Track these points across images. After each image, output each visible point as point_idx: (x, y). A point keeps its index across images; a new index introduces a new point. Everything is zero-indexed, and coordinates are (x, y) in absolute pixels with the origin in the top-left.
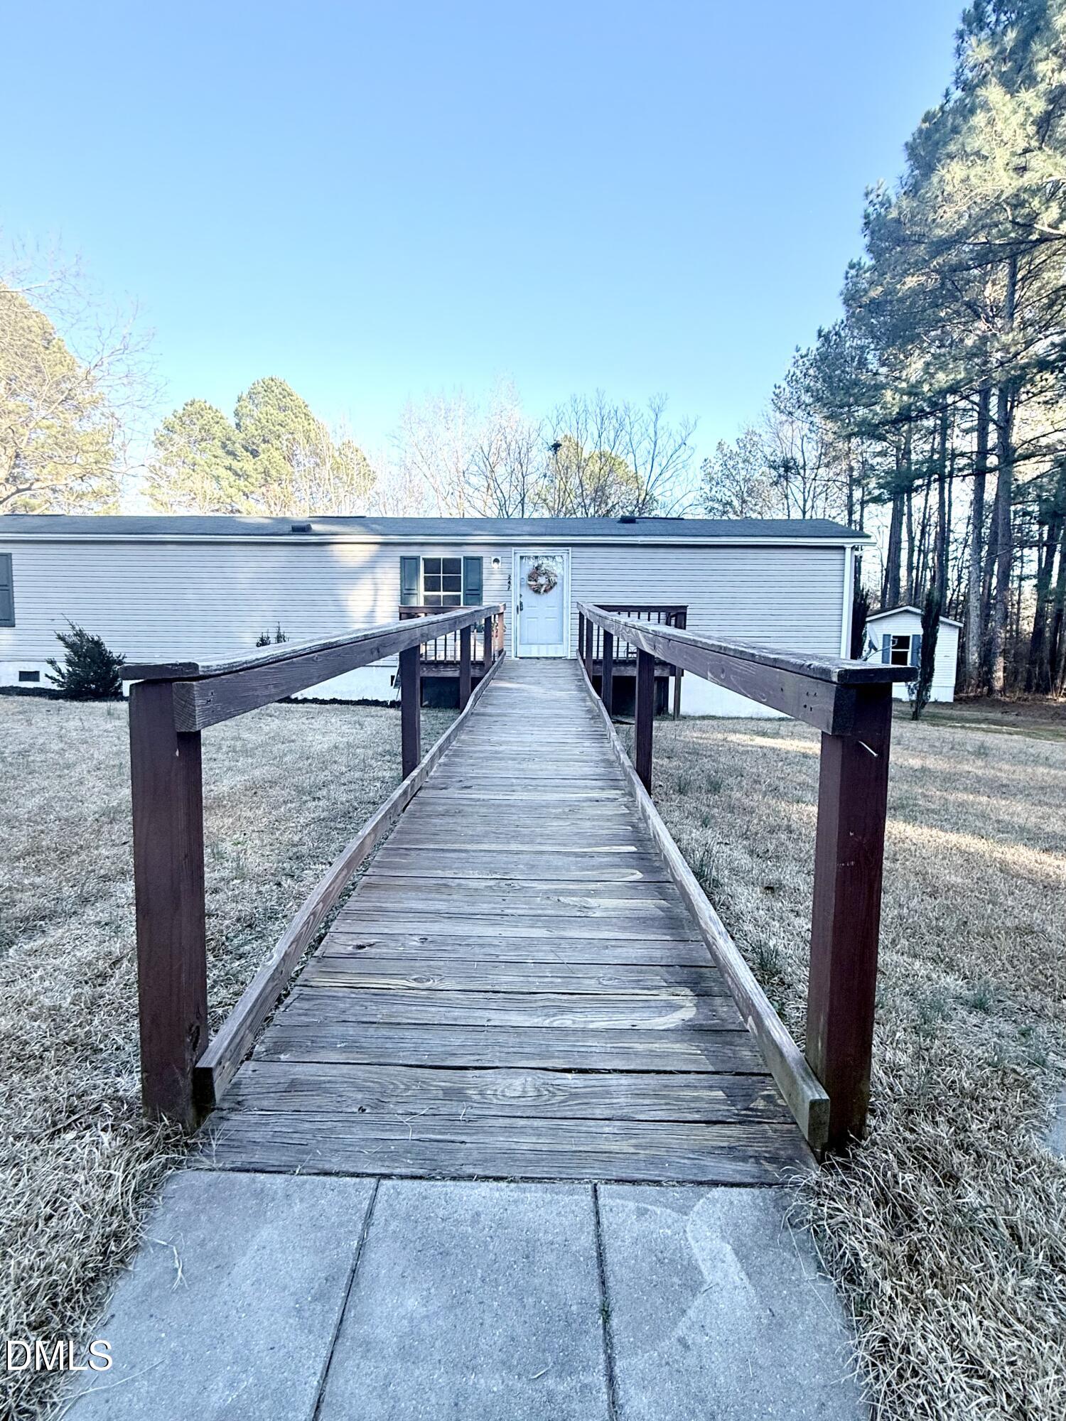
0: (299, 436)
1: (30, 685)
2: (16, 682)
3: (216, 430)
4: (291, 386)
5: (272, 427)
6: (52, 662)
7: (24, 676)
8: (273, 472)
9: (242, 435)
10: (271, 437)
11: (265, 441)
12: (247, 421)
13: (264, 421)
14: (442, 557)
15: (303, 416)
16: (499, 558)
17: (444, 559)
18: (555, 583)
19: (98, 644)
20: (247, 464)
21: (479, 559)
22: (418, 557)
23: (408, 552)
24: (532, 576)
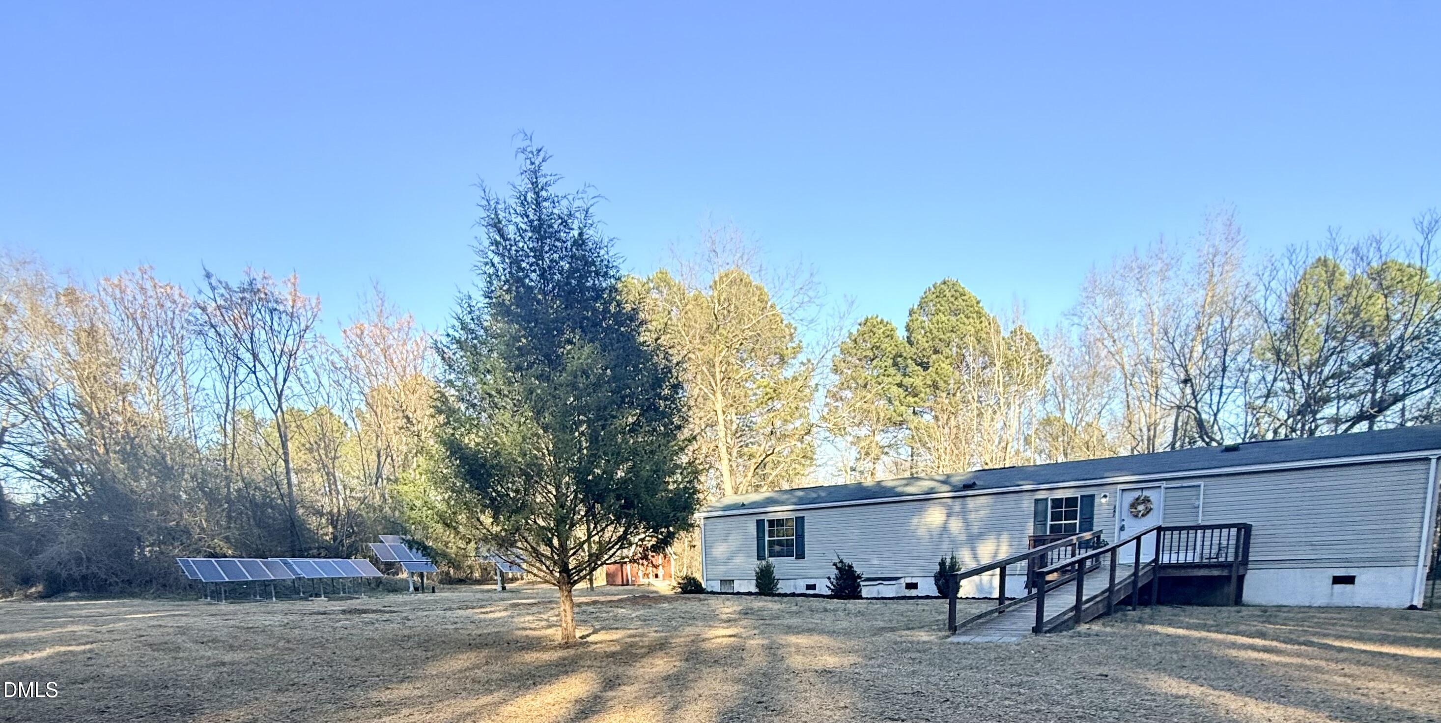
0: (970, 340)
1: (812, 592)
2: (804, 590)
3: (886, 345)
4: (965, 285)
5: (942, 336)
6: (829, 578)
7: (809, 587)
8: (941, 384)
9: (914, 350)
10: (940, 346)
11: (936, 352)
12: (918, 336)
13: (935, 331)
14: (1064, 497)
15: (975, 315)
16: (1107, 494)
17: (1066, 499)
18: (1151, 509)
19: (850, 567)
20: (918, 380)
21: (1092, 497)
22: (1047, 499)
23: (1041, 495)
24: (1133, 505)
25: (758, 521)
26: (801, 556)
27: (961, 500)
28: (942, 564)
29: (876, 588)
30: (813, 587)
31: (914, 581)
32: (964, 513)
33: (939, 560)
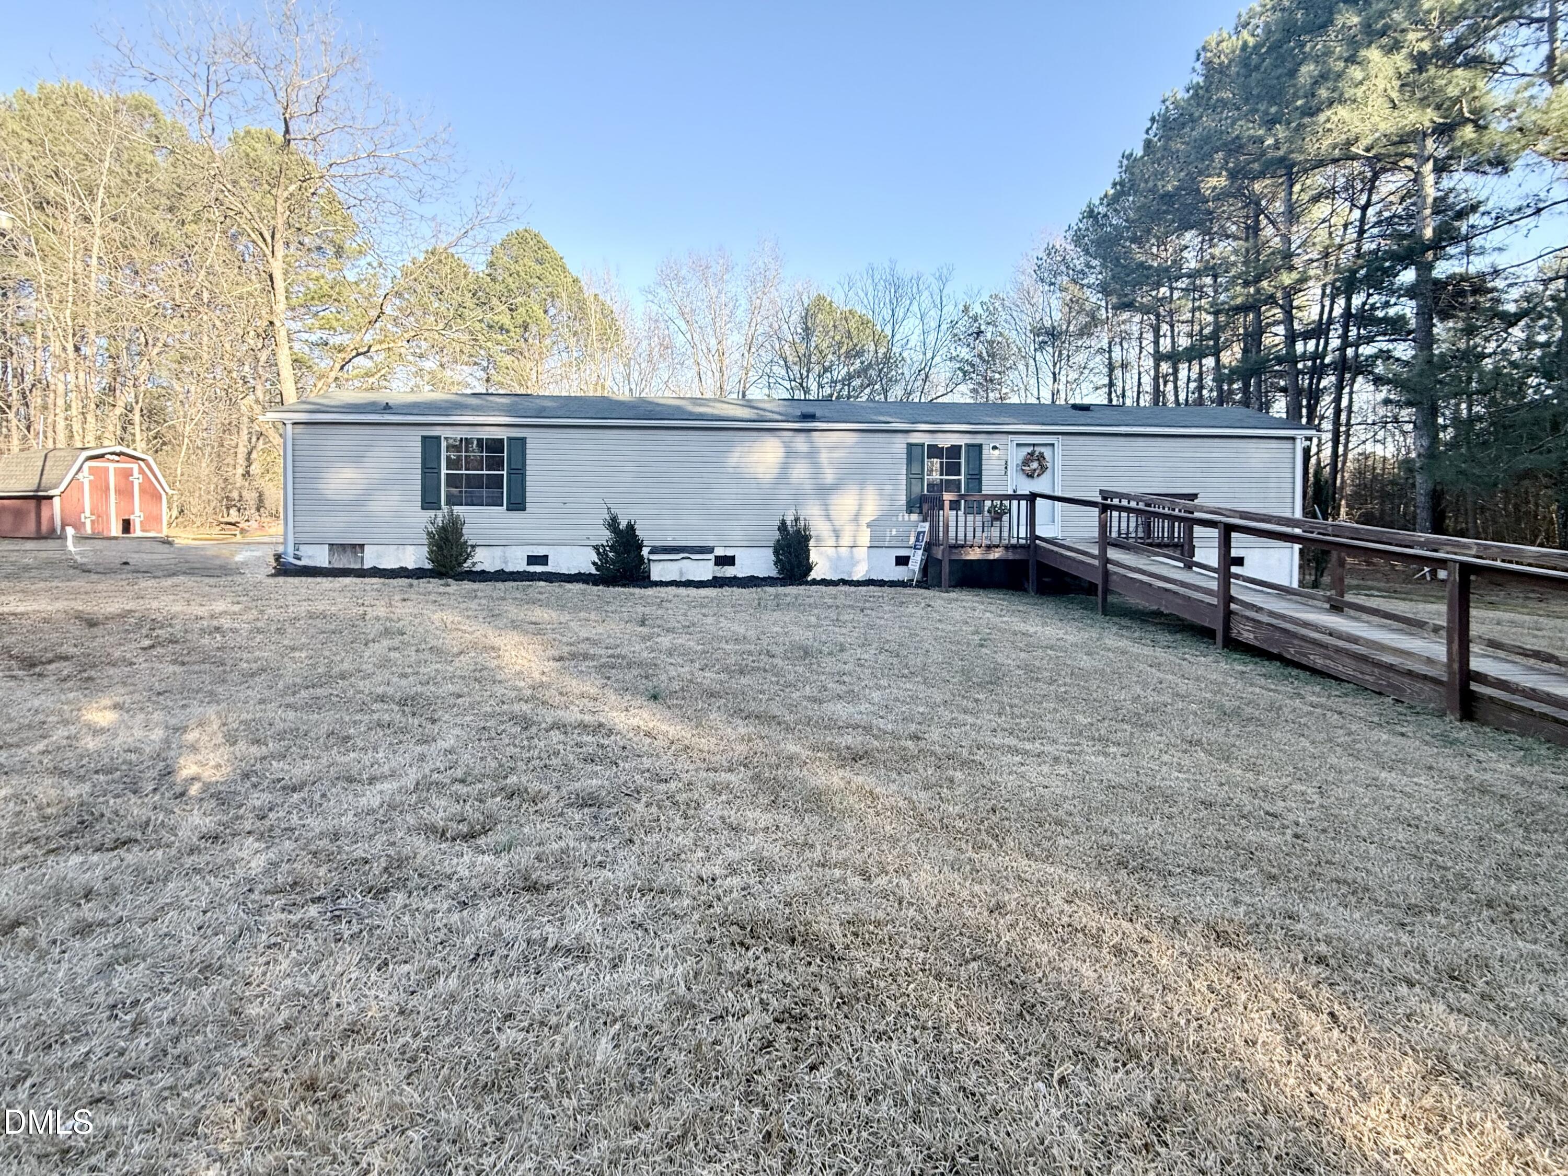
1: (538, 569)
2: (522, 566)
4: (547, 238)
5: (530, 280)
7: (532, 560)
8: (533, 327)
14: (945, 443)
16: (997, 445)
17: (948, 446)
18: (1046, 468)
19: (632, 528)
20: (505, 318)
21: (979, 447)
22: (923, 445)
23: (916, 438)
24: (1026, 462)
25: (424, 438)
26: (518, 504)
27: (803, 435)
28: (783, 527)
29: (675, 565)
30: (543, 560)
31: (729, 552)
32: (812, 455)
33: (778, 523)
